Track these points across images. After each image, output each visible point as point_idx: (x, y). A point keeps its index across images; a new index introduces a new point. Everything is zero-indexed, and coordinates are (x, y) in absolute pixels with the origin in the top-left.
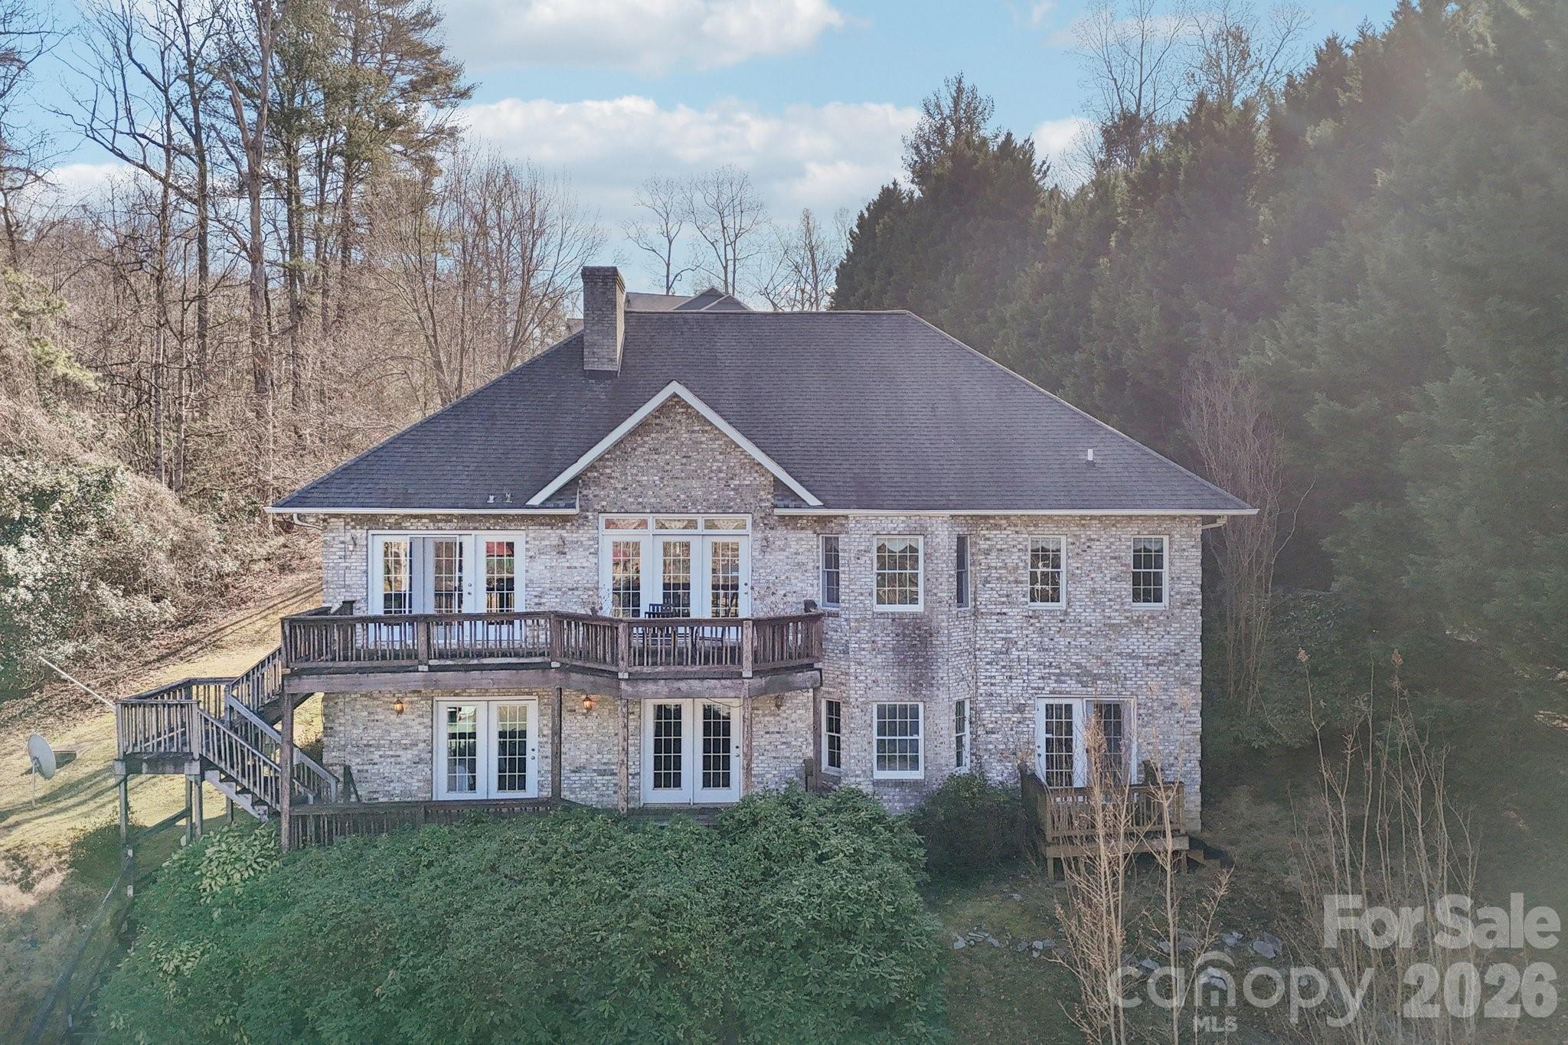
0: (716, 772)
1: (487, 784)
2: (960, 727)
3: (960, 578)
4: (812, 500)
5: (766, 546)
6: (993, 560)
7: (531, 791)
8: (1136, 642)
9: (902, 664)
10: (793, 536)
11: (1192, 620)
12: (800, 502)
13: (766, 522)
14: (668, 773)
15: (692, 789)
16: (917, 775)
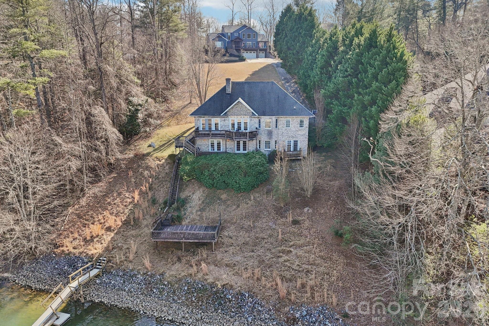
0: (245, 149)
1: (216, 150)
2: (276, 143)
3: (276, 125)
4: (257, 115)
5: (251, 120)
6: (281, 122)
7: (221, 151)
8: (300, 132)
9: (268, 136)
10: (255, 119)
11: (307, 130)
12: (255, 115)
13: (251, 117)
14: (238, 149)
15: (242, 151)
16: (270, 150)
